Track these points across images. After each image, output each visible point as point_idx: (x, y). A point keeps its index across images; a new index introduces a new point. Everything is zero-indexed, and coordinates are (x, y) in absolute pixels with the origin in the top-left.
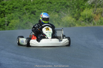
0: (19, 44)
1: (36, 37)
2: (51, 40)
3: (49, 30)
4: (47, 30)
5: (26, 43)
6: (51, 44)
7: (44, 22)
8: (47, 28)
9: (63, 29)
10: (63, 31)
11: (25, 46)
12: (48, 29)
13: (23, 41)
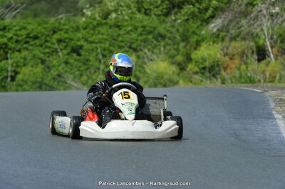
0: (54, 132)
1: (96, 115)
2: (133, 124)
3: (129, 97)
4: (125, 98)
5: (71, 131)
6: (133, 133)
7: (118, 76)
8: (125, 92)
9: (166, 96)
10: (165, 102)
11: (67, 136)
12: (127, 96)
13: (64, 123)
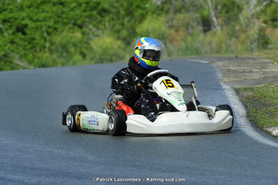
2: (187, 116)
3: (173, 86)
4: (169, 86)
5: (112, 127)
7: (147, 62)
8: (167, 80)
10: (195, 89)
